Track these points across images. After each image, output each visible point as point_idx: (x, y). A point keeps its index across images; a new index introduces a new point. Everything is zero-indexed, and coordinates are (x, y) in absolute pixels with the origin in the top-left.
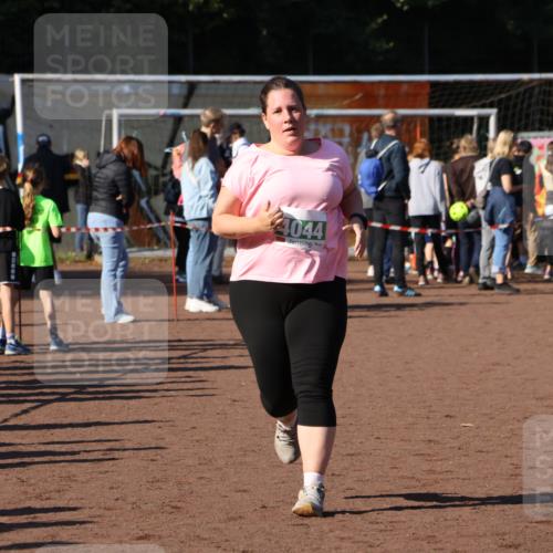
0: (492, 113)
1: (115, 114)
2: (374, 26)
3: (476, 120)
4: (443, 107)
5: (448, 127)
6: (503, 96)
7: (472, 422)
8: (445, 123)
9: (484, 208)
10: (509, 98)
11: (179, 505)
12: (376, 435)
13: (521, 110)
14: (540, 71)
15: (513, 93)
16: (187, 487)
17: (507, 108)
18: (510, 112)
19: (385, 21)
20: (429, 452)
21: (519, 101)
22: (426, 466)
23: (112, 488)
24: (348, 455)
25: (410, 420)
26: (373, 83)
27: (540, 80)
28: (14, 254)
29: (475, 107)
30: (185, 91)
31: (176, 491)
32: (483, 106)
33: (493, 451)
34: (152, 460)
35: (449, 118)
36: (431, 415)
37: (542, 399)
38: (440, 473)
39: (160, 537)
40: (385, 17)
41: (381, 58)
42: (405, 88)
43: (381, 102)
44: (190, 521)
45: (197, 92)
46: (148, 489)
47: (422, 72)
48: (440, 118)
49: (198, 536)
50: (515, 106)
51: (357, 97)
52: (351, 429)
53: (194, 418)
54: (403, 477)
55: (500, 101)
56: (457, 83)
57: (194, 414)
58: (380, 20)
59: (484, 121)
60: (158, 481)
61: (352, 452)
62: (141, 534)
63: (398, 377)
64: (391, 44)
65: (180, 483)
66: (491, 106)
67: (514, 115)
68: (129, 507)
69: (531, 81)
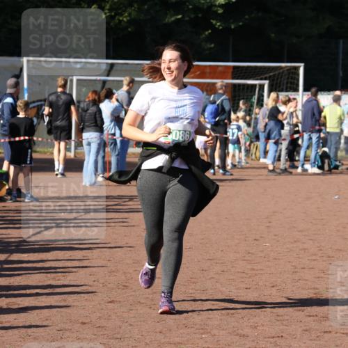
0: (266, 83)
1: (75, 79)
2: (204, 36)
3: (258, 86)
4: (241, 79)
5: (243, 89)
6: (271, 74)
7: (269, 243)
8: (241, 87)
9: (264, 132)
10: (274, 75)
11: (127, 285)
12: (221, 249)
13: (280, 81)
14: (288, 62)
15: (277, 72)
16: (129, 275)
17: (273, 80)
18: (275, 82)
19: (209, 33)
20: (249, 258)
21: (280, 77)
22: (249, 267)
23: (91, 275)
24: (209, 259)
25: (237, 241)
26: (206, 66)
27: (291, 67)
28: (29, 151)
29: (257, 79)
30: (109, 67)
31: (123, 277)
32: (261, 79)
33: (282, 259)
34: (109, 260)
35: (244, 85)
36: (247, 239)
37: (301, 231)
38: (257, 270)
39: (120, 302)
40: (210, 31)
41: (207, 52)
42: (220, 69)
43: (208, 75)
44: (133, 293)
45: (115, 68)
46: (109, 276)
47: (228, 61)
48: (239, 85)
49: (139, 302)
50: (277, 79)
51: (198, 73)
52: (207, 245)
53: (125, 238)
54: (238, 272)
55: (270, 77)
56: (248, 67)
57: (125, 236)
58: (207, 33)
59: (262, 87)
60: (113, 272)
61: (211, 258)
62: (109, 300)
63: (226, 218)
64: (213, 45)
65: (125, 273)
66: (265, 79)
67: (276, 84)
68: (101, 285)
69: (286, 67)
